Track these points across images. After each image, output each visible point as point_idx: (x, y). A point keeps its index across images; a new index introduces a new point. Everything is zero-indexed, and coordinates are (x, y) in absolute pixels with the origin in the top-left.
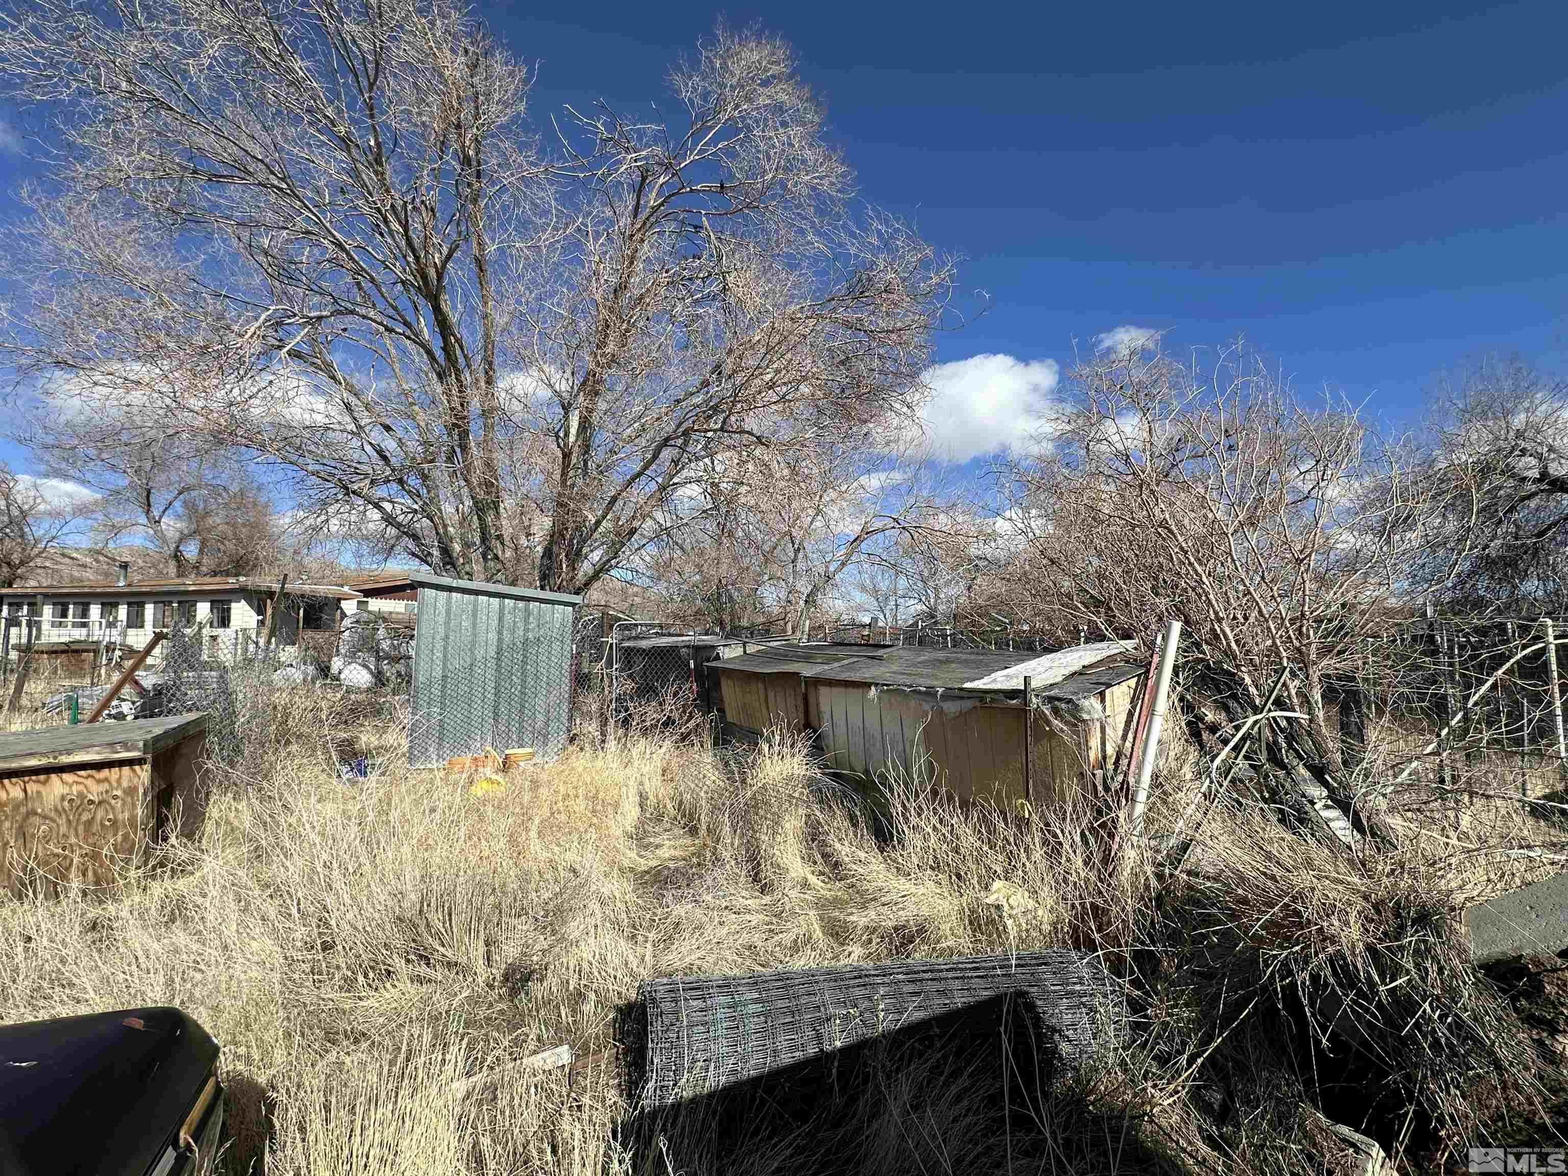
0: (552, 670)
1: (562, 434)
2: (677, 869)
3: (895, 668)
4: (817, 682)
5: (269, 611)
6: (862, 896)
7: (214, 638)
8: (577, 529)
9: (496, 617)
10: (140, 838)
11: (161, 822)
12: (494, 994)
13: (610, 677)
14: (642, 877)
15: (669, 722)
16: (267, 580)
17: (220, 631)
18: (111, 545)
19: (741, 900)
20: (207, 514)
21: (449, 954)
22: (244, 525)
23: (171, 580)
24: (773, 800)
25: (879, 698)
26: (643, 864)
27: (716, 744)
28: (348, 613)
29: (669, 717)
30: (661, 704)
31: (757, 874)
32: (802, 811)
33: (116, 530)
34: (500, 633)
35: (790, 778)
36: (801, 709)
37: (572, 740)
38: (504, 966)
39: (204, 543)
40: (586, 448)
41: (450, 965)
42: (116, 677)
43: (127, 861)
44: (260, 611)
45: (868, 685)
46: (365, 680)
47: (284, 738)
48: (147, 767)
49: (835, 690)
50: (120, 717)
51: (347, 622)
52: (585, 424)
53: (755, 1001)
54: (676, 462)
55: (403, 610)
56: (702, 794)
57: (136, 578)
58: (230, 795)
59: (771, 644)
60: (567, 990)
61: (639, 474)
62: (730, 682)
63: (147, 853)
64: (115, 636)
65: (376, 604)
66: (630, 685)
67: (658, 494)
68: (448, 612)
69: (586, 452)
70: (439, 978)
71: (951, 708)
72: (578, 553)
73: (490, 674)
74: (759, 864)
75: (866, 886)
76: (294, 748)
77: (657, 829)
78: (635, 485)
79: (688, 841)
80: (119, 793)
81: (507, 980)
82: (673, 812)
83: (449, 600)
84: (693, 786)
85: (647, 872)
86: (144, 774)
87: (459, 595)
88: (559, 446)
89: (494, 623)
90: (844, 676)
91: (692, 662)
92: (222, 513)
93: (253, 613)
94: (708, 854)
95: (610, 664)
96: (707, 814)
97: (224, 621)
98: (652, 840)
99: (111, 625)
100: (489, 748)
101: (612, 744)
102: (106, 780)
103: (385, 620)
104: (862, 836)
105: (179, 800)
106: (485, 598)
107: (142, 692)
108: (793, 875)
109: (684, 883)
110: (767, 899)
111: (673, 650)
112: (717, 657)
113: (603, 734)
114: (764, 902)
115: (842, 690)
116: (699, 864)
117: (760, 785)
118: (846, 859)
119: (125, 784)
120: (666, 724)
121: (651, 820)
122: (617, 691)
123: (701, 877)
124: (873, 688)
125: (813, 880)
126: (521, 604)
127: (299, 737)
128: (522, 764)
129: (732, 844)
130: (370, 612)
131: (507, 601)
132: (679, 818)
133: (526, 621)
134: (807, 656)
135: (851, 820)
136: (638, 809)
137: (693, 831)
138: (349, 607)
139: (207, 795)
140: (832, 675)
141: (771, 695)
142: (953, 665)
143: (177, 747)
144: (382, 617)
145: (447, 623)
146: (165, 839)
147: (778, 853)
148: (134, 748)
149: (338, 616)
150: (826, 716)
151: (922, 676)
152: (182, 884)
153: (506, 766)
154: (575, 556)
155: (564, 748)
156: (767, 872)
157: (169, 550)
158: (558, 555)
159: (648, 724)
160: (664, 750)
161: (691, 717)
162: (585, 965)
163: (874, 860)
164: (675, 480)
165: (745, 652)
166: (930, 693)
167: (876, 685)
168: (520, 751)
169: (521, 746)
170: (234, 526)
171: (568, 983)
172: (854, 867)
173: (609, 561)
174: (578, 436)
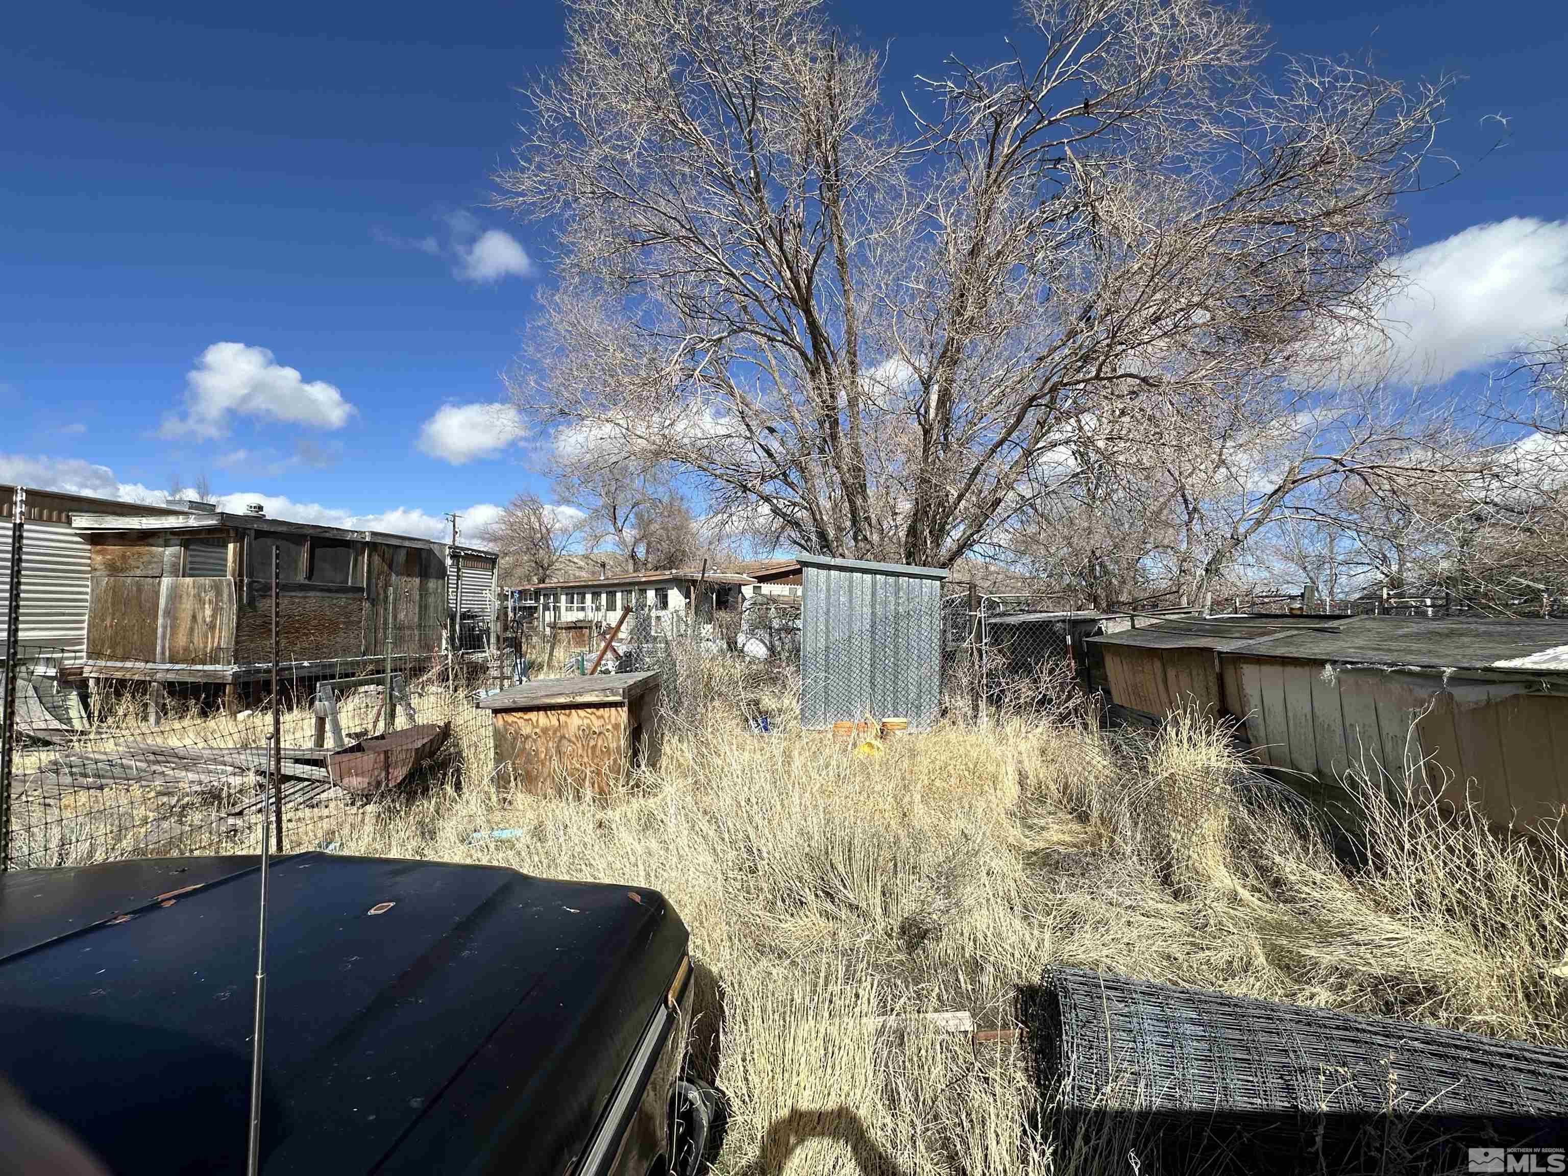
0: (922, 643)
1: (922, 411)
2: (1068, 855)
3: (1360, 642)
4: (1238, 659)
5: (693, 596)
6: (1320, 928)
7: (658, 618)
8: (940, 504)
9: (869, 592)
10: (624, 763)
11: (635, 753)
12: (892, 944)
13: (980, 651)
14: (1029, 858)
15: (1044, 701)
16: (691, 570)
17: (661, 613)
18: (595, 551)
19: (1151, 902)
20: (650, 522)
21: (851, 896)
22: (674, 529)
23: (631, 575)
24: (1184, 794)
25: (1339, 681)
26: (1029, 845)
27: (1103, 726)
28: (747, 596)
29: (1045, 695)
30: (1035, 681)
31: (1167, 877)
32: (1223, 811)
33: (597, 538)
34: (873, 606)
35: (1207, 771)
36: (1214, 689)
37: (944, 713)
38: (900, 919)
39: (649, 544)
40: (946, 422)
41: (852, 907)
42: (603, 644)
43: (617, 780)
44: (687, 596)
45: (1321, 663)
46: (761, 652)
47: (710, 693)
48: (625, 709)
49: (1267, 669)
50: (607, 672)
51: (747, 604)
52: (945, 397)
53: (1192, 1022)
54: (1041, 424)
55: (787, 593)
56: (1092, 778)
57: (610, 574)
58: (676, 737)
59: (1167, 617)
60: (963, 956)
61: (1001, 443)
62: (1117, 660)
63: (628, 775)
64: (599, 616)
65: (766, 588)
66: (1000, 660)
67: (1023, 461)
68: (828, 590)
69: (947, 426)
70: (844, 917)
71: (1468, 695)
72: (942, 528)
73: (867, 646)
74: (1169, 865)
75: (1325, 915)
76: (717, 703)
77: (1040, 811)
78: (997, 456)
79: (1077, 827)
80: (609, 727)
81: (904, 933)
82: (1056, 795)
83: (828, 578)
84: (1080, 769)
85: (1035, 853)
86: (622, 715)
87: (837, 573)
88: (920, 424)
89: (868, 598)
90: (1280, 651)
91: (1068, 637)
92: (659, 520)
93: (682, 598)
94: (1105, 846)
95: (979, 639)
96: (1099, 801)
97: (665, 605)
98: (1036, 821)
99: (598, 609)
100: (868, 715)
101: (985, 721)
102: (602, 717)
103: (775, 601)
104: (1316, 852)
105: (645, 737)
106: (859, 575)
107: (618, 657)
108: (1217, 884)
109: (1078, 871)
110: (1183, 907)
111: (1045, 625)
112: (1100, 632)
113: (976, 708)
114: (1178, 909)
115: (1278, 669)
116: (1094, 854)
117: (1166, 775)
118: (1292, 878)
119: (613, 721)
120: (1041, 703)
121: (1033, 800)
122: (987, 664)
123: (1097, 868)
124: (1328, 667)
125: (1244, 894)
126: (891, 580)
127: (720, 695)
128: (897, 732)
129: (1133, 838)
130: (763, 596)
131: (878, 576)
132: (1065, 802)
133: (897, 593)
134: (1218, 629)
135: (1297, 831)
136: (1018, 787)
137: (1083, 818)
138: (747, 591)
139: (663, 734)
140: (1263, 650)
141: (1171, 673)
142: (1466, 639)
143: (642, 697)
144: (772, 600)
145: (828, 598)
146: (639, 766)
147: (1195, 856)
148: (618, 694)
149: (740, 600)
150: (1254, 700)
151: (1411, 652)
152: (652, 802)
153: (883, 733)
154: (939, 534)
155: (937, 721)
156: (1181, 876)
157: (628, 552)
158: (922, 533)
159: (1022, 701)
160: (1040, 730)
161: (1069, 697)
162: (980, 936)
163: (1336, 885)
164: (1039, 445)
165: (1133, 626)
166: (1430, 675)
167: (1334, 663)
168: (896, 720)
169: (896, 716)
170: (667, 530)
171: (963, 948)
172: (1306, 889)
173: (972, 535)
174: (937, 409)
